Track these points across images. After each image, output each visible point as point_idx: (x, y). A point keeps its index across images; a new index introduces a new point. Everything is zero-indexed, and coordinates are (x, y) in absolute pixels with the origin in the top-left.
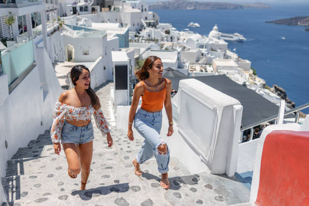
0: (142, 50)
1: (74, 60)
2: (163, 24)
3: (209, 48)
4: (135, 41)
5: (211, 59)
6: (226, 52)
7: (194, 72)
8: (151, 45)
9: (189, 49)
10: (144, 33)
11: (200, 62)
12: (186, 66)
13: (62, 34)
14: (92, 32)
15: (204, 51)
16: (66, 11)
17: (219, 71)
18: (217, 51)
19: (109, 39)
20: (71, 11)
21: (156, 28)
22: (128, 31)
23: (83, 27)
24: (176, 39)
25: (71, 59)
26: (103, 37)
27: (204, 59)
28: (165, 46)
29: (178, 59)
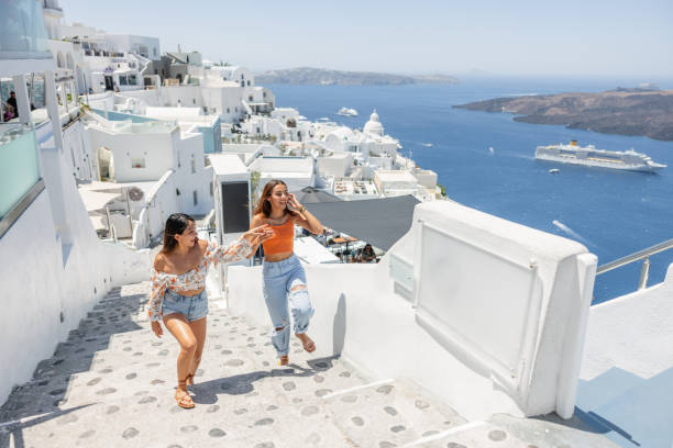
0: (248, 156)
1: (115, 178)
2: (282, 109)
3: (366, 150)
4: (233, 140)
5: (371, 170)
6: (395, 157)
7: (344, 193)
8: (263, 148)
9: (331, 154)
10: (248, 126)
11: (352, 176)
12: (330, 184)
13: (86, 128)
14: (149, 124)
15: (358, 156)
16: (91, 83)
17: (386, 190)
18: (379, 156)
19: (183, 136)
20: (102, 84)
21: (269, 116)
22: (219, 121)
23: (129, 113)
24: (308, 136)
25: (108, 176)
26: (173, 133)
27: (359, 170)
28: (289, 150)
29: (315, 172)
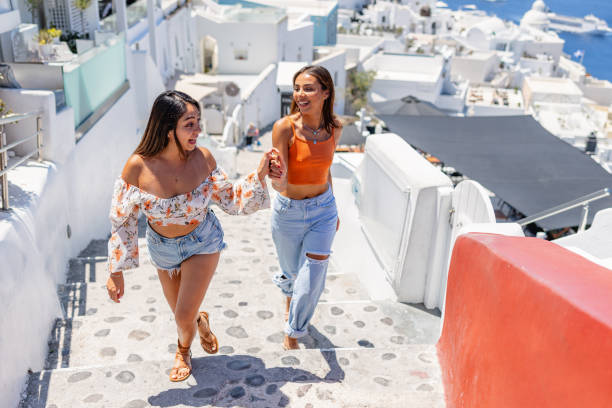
0: (365, 51)
1: (217, 69)
3: (519, 50)
4: (351, 31)
5: (520, 76)
6: (557, 60)
7: (479, 103)
8: (385, 43)
9: (471, 53)
10: (372, 13)
11: (493, 83)
12: (461, 91)
13: (193, 14)
14: (257, 11)
15: (506, 57)
17: (536, 103)
18: (535, 58)
19: (292, 26)
21: (399, 2)
22: (337, 7)
24: (444, 28)
25: (211, 67)
26: (280, 23)
27: (505, 75)
28: (417, 45)
29: (444, 74)
